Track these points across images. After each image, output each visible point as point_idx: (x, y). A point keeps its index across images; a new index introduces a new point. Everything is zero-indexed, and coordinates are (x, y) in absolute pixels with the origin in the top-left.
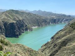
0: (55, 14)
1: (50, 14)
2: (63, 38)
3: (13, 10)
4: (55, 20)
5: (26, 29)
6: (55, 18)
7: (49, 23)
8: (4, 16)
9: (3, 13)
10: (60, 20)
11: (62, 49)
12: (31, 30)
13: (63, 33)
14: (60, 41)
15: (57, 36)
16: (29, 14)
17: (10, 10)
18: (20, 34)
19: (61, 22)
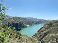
0: (38, 19)
1: (36, 19)
3: (17, 17)
4: (38, 22)
6: (38, 21)
7: (35, 24)
8: (12, 20)
9: (12, 18)
12: (26, 27)
14: (43, 33)
16: (25, 19)
17: (15, 17)
19: (41, 23)
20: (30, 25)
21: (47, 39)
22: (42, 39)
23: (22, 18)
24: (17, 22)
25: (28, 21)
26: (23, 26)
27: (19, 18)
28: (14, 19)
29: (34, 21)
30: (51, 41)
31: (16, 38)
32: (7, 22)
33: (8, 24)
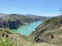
0: (37, 16)
2: (42, 29)
3: (14, 14)
4: (37, 19)
5: (22, 25)
7: (34, 21)
8: (8, 18)
9: (8, 16)
10: (40, 19)
11: (41, 35)
12: (24, 25)
13: (41, 26)
14: (40, 30)
15: (38, 28)
16: (23, 16)
18: (18, 28)
20: (29, 22)
21: (43, 36)
22: (38, 36)
23: (19, 16)
24: (13, 20)
25: (27, 19)
26: (20, 24)
27: (16, 15)
28: (10, 17)
29: (33, 19)
30: (46, 38)
32: (2, 20)
33: (4, 22)
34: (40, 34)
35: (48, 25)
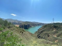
0: (39, 23)
13: (41, 29)
18: (28, 28)
19: (41, 25)
20: (34, 26)
27: (28, 22)
28: (25, 23)
29: (36, 24)
31: (21, 32)
34: (40, 33)
35: (46, 28)
